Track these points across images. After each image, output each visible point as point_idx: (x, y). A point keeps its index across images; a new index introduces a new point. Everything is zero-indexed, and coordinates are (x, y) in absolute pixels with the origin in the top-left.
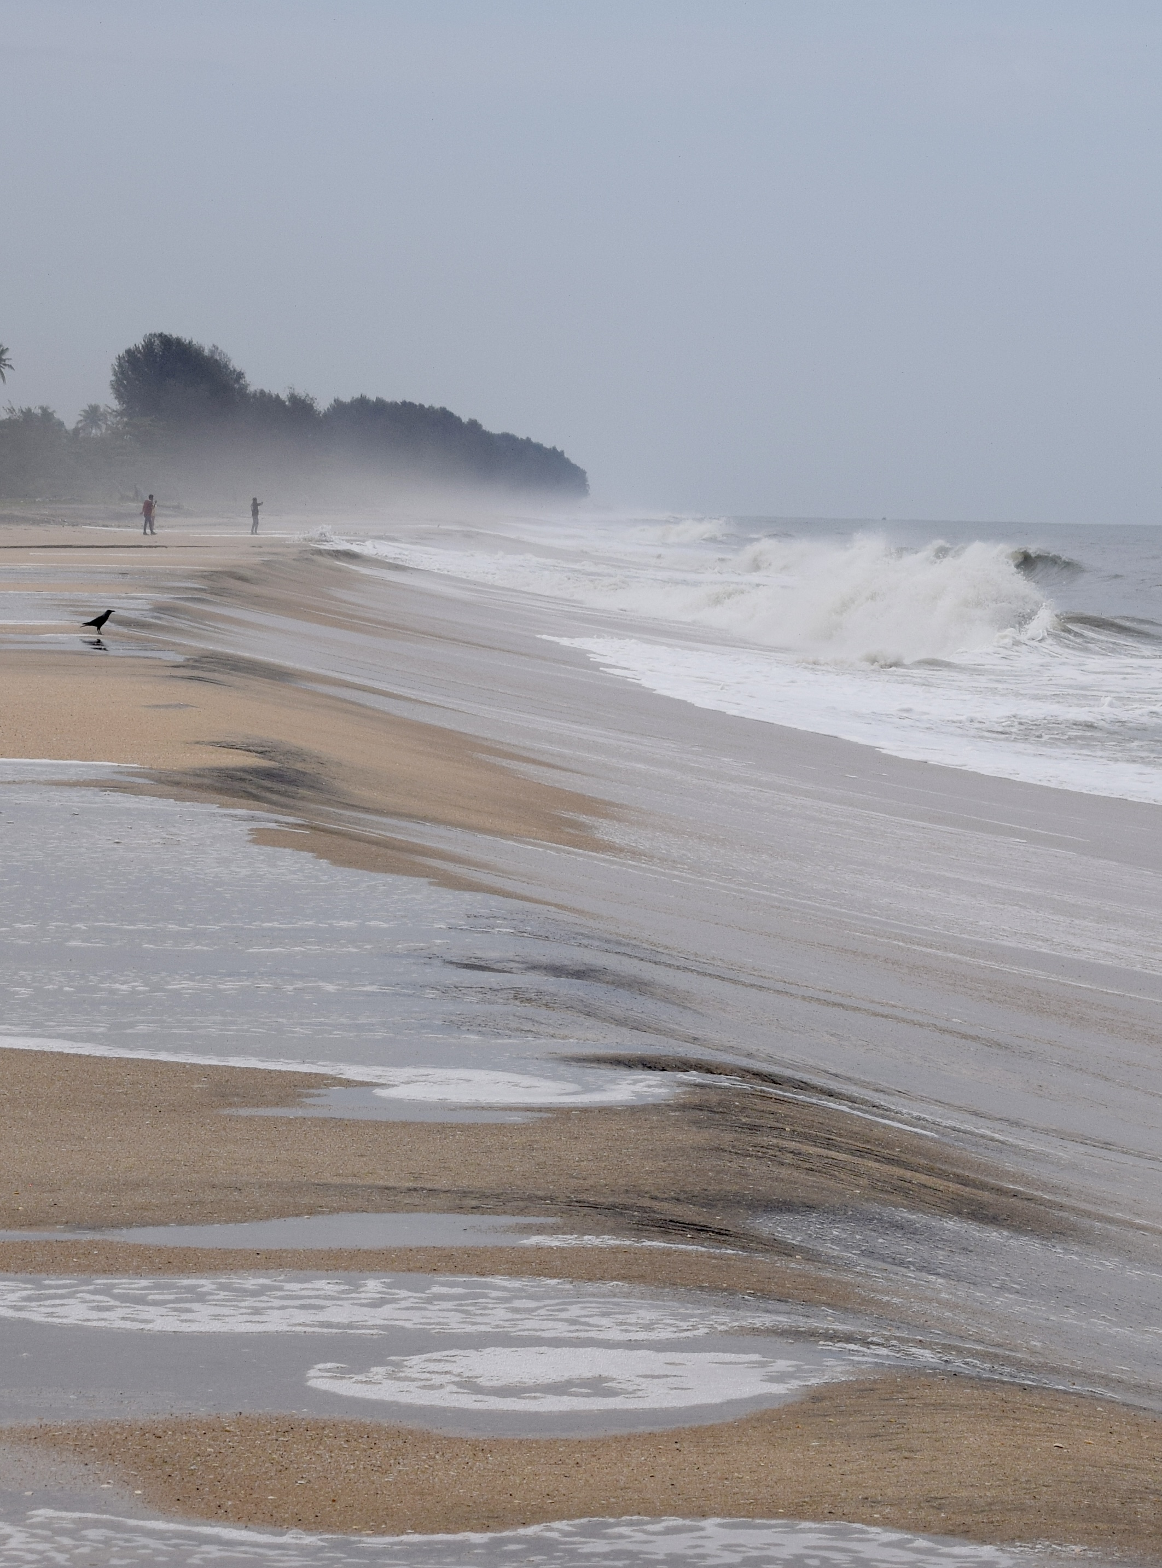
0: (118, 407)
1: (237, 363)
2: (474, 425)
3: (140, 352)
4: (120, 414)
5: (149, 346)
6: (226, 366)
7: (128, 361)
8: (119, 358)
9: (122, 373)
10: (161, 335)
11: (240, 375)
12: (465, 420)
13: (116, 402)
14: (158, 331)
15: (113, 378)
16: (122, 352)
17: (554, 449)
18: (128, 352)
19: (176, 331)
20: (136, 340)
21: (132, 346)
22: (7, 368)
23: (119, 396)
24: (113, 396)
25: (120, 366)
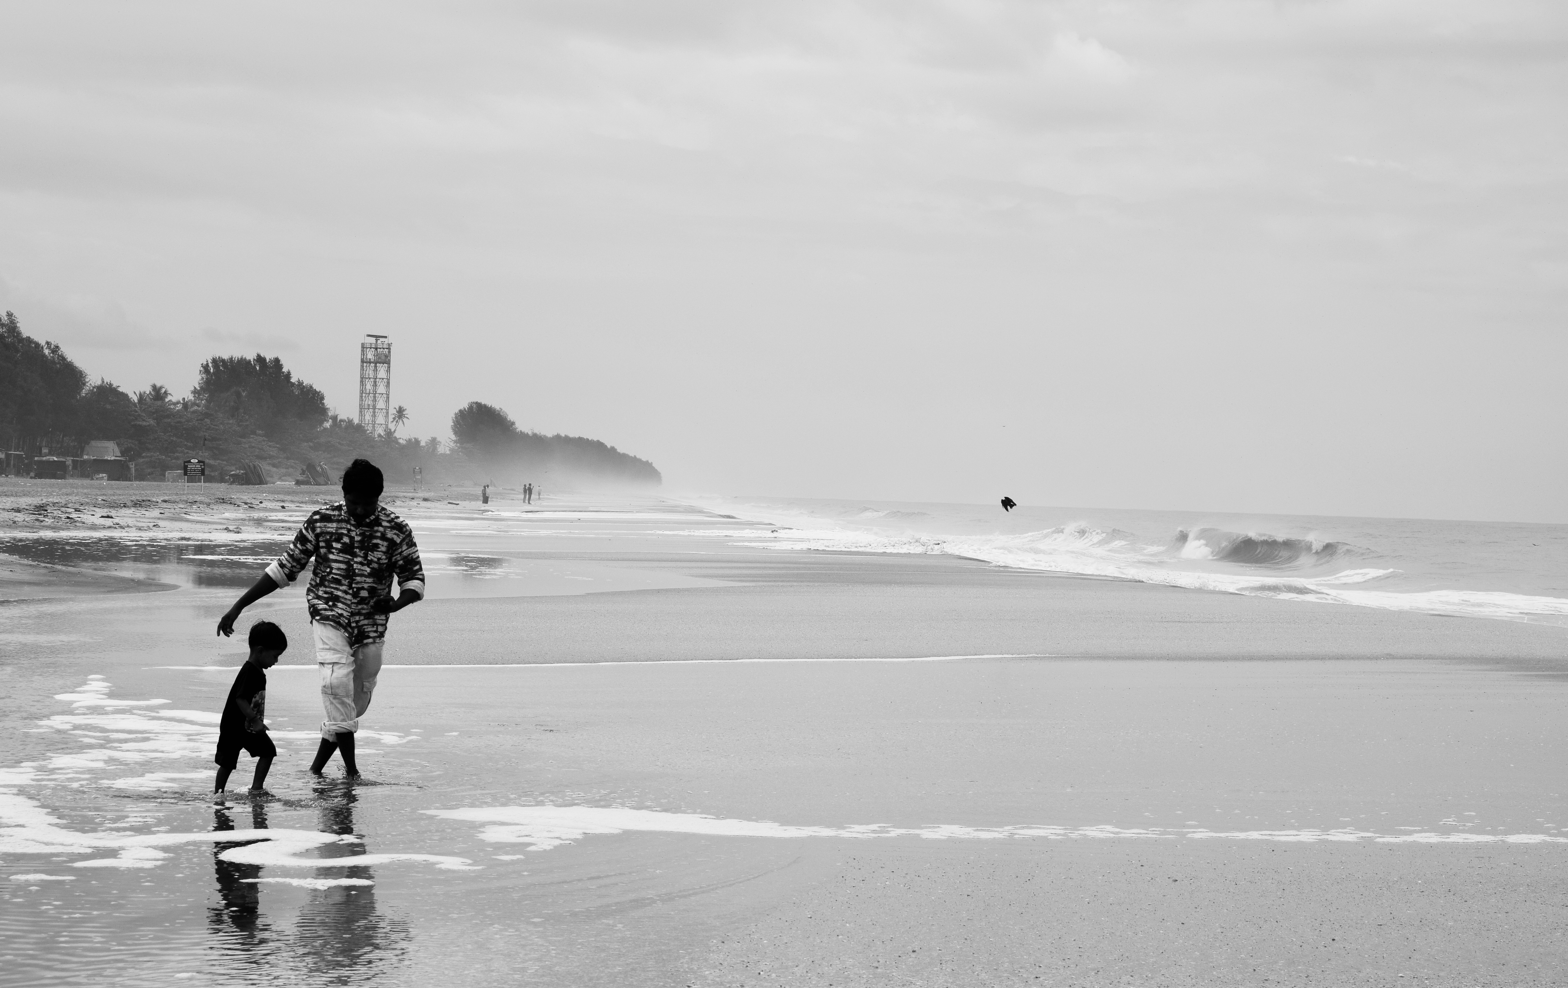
0: (455, 438)
1: (511, 417)
2: (613, 449)
3: (466, 411)
4: (455, 442)
5: (471, 407)
6: (506, 419)
7: (460, 416)
8: (456, 414)
9: (457, 421)
10: (477, 403)
11: (513, 423)
12: (609, 447)
13: (454, 436)
14: (475, 401)
15: (453, 424)
16: (457, 411)
17: (648, 461)
18: (460, 411)
19: (484, 401)
20: (464, 405)
21: (462, 408)
22: (405, 419)
23: (456, 433)
24: (452, 433)
25: (456, 418)
